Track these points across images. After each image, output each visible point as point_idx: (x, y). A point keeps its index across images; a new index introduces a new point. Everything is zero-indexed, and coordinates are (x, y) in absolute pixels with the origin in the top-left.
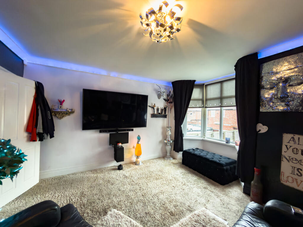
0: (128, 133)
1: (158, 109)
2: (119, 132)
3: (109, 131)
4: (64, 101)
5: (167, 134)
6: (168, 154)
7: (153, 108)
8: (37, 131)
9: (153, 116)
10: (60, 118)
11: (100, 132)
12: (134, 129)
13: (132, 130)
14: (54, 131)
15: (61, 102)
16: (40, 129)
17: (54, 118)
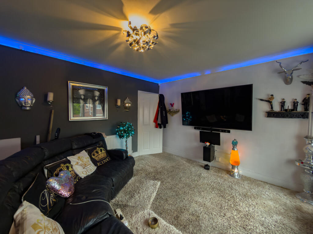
0: (220, 134)
2: (213, 132)
4: (174, 104)
7: (269, 101)
10: (172, 116)
11: (195, 128)
12: (232, 131)
13: (229, 132)
14: (167, 123)
15: (172, 105)
16: (159, 122)
17: (168, 115)
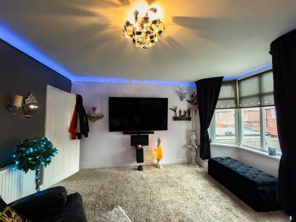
0: (148, 135)
1: (180, 112)
2: (140, 134)
3: (132, 133)
4: (96, 108)
5: (191, 138)
6: (193, 161)
7: (175, 110)
8: (76, 132)
9: (175, 119)
10: (94, 122)
11: (124, 133)
12: (155, 132)
13: (153, 133)
14: (89, 131)
15: (94, 109)
16: (78, 130)
17: (89, 122)
